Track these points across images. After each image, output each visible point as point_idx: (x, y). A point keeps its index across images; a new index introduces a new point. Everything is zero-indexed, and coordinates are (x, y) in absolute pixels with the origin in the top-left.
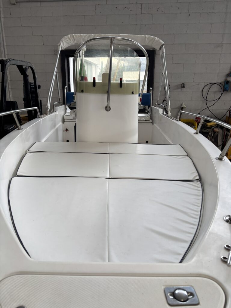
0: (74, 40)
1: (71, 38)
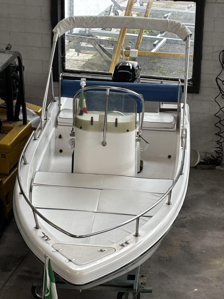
0: (74, 24)
1: (71, 22)
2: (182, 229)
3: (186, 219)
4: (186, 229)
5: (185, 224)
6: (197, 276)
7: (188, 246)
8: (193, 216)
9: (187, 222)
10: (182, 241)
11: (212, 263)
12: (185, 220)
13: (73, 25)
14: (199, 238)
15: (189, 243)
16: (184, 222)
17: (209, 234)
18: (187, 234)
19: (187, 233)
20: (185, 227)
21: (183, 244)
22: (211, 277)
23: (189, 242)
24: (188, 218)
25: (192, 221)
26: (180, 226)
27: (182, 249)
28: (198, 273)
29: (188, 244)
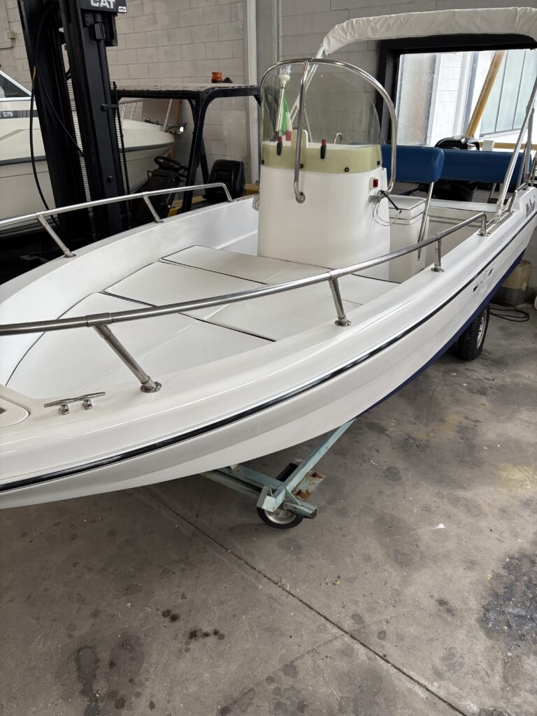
1: (348, 29)
2: (477, 397)
3: (493, 382)
4: (484, 397)
5: (487, 389)
6: (461, 493)
7: (473, 429)
8: (508, 380)
9: (492, 388)
10: (467, 418)
11: (505, 474)
12: (491, 384)
13: (350, 33)
14: (502, 418)
15: (478, 424)
16: (488, 386)
17: (525, 415)
18: (483, 407)
19: (483, 405)
20: (485, 394)
21: (465, 422)
22: (489, 505)
23: (478, 421)
24: (498, 381)
25: (502, 388)
26: (478, 391)
27: (458, 432)
28: (465, 488)
29: (475, 426)
